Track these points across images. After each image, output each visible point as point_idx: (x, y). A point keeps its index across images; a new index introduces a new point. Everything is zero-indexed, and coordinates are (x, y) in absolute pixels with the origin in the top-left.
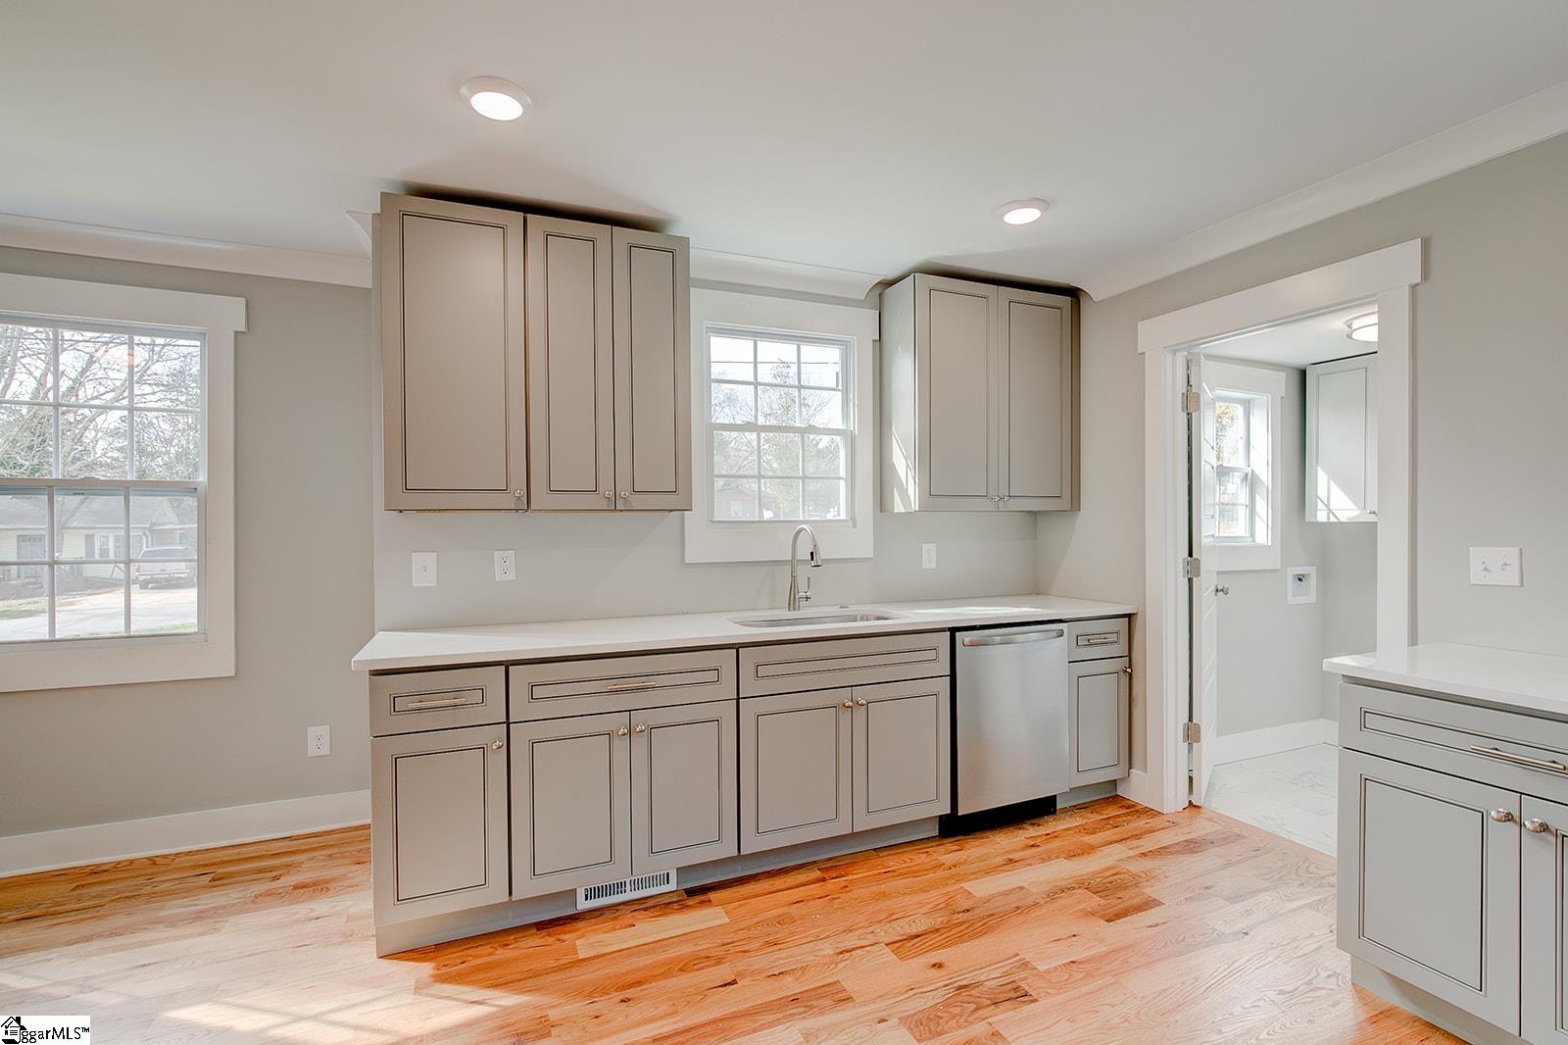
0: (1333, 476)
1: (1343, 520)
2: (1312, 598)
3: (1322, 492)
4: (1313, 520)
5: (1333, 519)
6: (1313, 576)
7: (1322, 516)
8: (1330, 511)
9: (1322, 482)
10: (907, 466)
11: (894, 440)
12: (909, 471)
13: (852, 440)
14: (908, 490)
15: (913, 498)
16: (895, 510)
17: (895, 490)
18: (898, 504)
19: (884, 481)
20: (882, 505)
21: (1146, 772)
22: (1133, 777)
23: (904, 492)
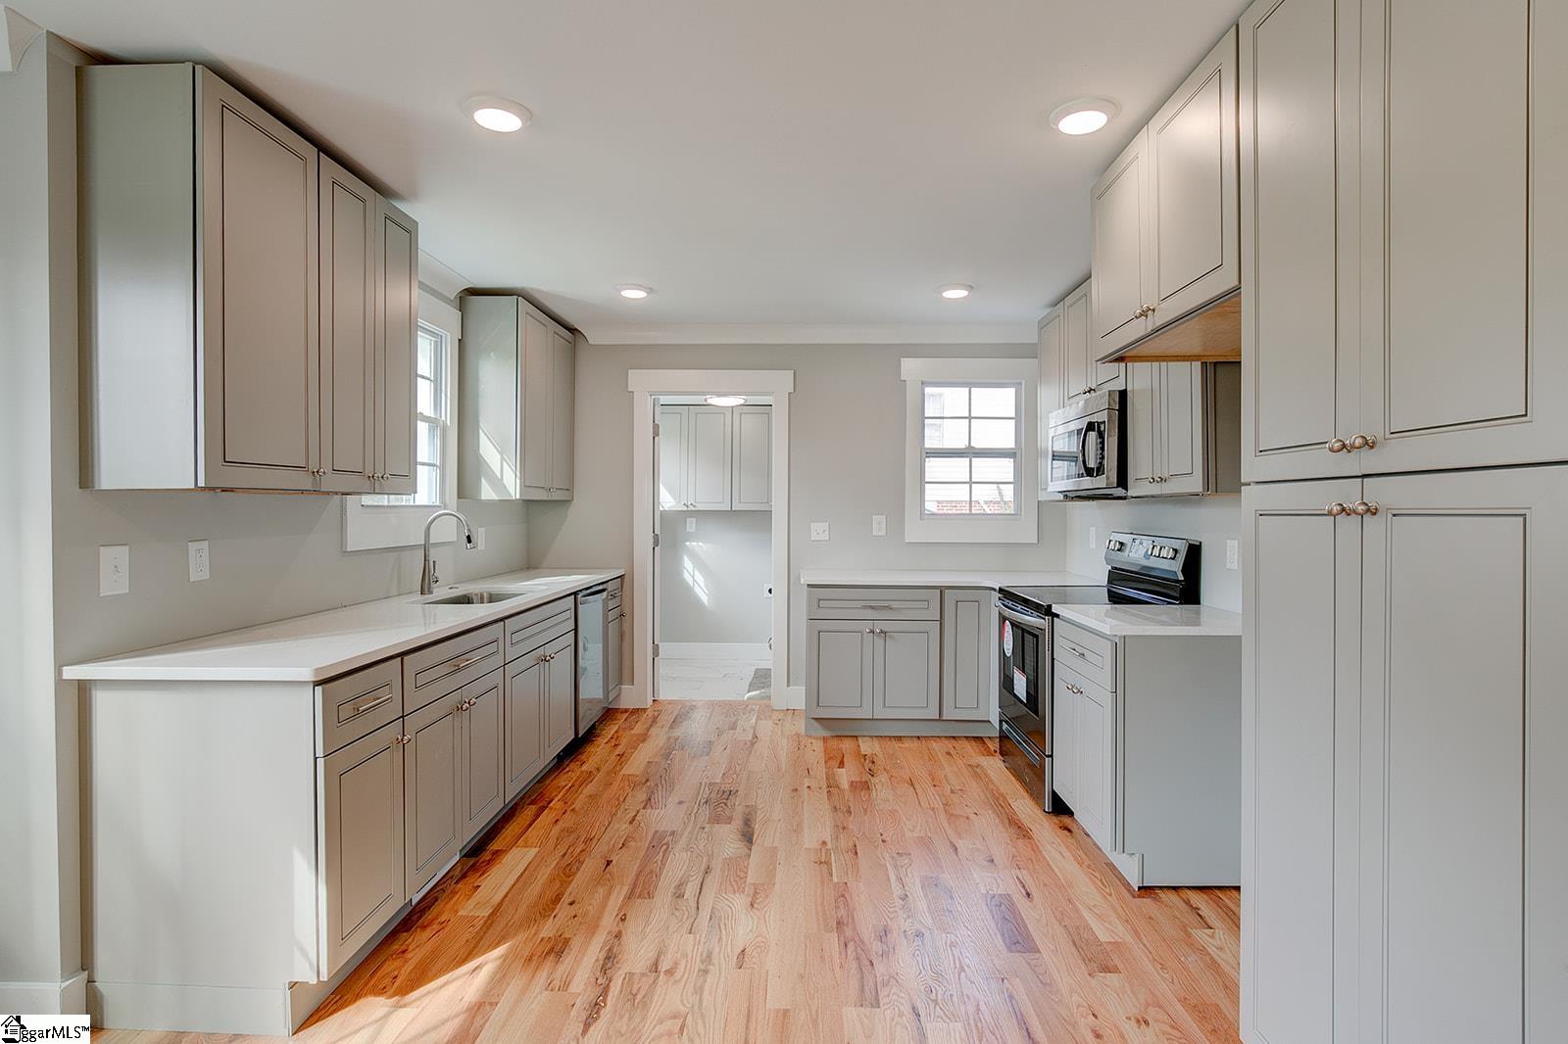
1: (668, 509)
3: (662, 489)
5: (665, 507)
7: (661, 505)
8: (664, 501)
10: (502, 459)
11: (482, 434)
12: (505, 463)
13: (444, 430)
14: (505, 482)
15: (513, 488)
16: (483, 498)
17: (483, 480)
18: (487, 493)
19: (466, 472)
20: (461, 494)
21: (633, 684)
22: (623, 693)
23: (498, 483)
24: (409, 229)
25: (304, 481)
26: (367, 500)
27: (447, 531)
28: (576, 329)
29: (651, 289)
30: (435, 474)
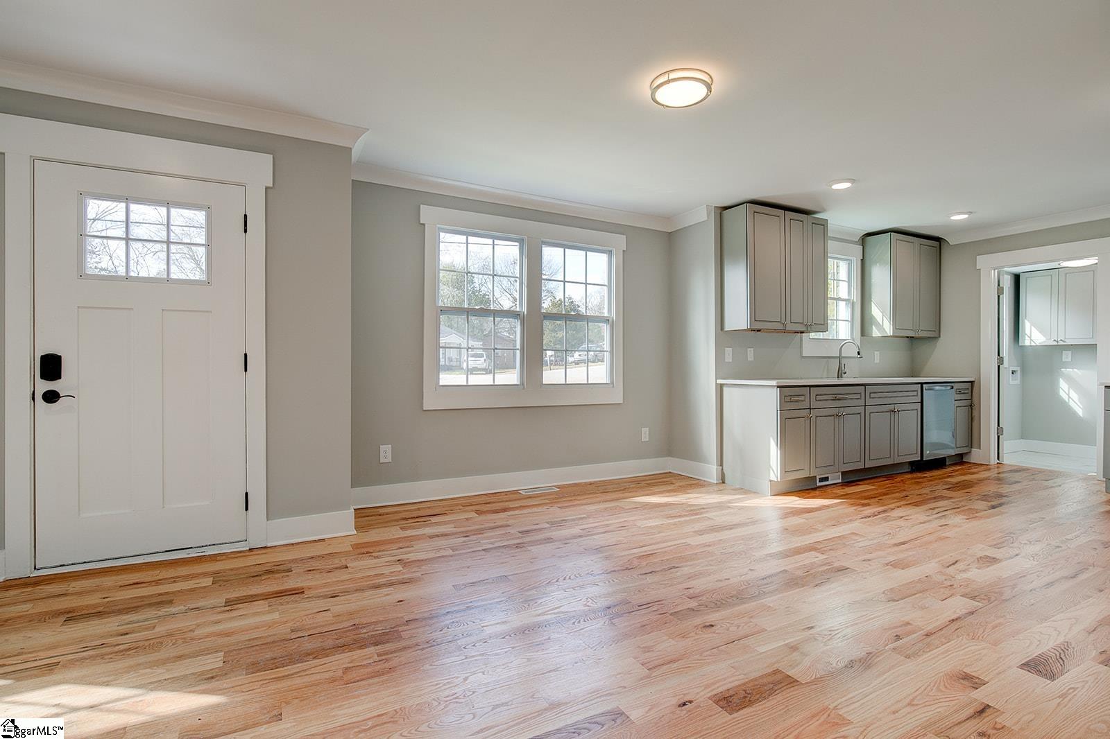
0: (1032, 324)
1: (1038, 344)
2: (1018, 382)
3: (1027, 331)
4: (1023, 344)
5: (1033, 344)
6: (1019, 372)
7: (1027, 343)
8: (1031, 340)
9: (1027, 327)
10: (883, 315)
11: (873, 304)
12: (884, 318)
13: (853, 304)
14: (884, 327)
15: (888, 329)
16: (874, 335)
17: (873, 327)
18: (876, 333)
19: (865, 322)
20: (863, 334)
21: (980, 449)
22: (972, 452)
23: (880, 327)
24: (823, 224)
25: (780, 327)
26: (812, 335)
27: (851, 351)
28: (942, 238)
29: (971, 213)
30: (848, 325)
